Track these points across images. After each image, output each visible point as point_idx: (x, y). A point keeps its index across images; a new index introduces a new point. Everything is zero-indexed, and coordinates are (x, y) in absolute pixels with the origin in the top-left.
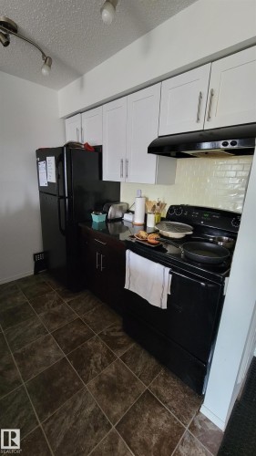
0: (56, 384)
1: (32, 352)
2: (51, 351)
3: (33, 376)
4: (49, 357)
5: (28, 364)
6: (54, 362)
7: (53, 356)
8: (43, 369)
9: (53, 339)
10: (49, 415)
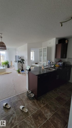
0: (39, 117)
1: (48, 108)
2: (49, 113)
3: (41, 110)
4: (47, 113)
5: (45, 108)
6: (45, 115)
7: (48, 114)
8: (43, 112)
9: (54, 113)
10: (32, 117)
